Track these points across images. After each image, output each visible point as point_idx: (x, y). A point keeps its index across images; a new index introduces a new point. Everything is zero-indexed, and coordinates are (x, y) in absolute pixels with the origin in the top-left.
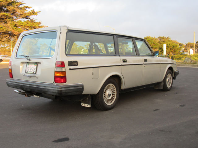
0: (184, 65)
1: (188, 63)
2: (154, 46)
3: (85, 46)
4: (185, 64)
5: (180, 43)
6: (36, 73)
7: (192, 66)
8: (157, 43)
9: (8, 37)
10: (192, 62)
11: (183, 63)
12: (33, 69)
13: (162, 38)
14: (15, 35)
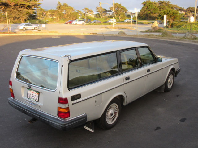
0: (185, 41)
1: (188, 39)
2: (153, 11)
3: (83, 11)
4: (185, 39)
5: (181, 8)
6: (38, 101)
7: (192, 42)
8: (157, 7)
9: (3, 8)
10: (193, 37)
11: (184, 37)
12: (34, 96)
13: (162, 2)
14: (10, 6)
